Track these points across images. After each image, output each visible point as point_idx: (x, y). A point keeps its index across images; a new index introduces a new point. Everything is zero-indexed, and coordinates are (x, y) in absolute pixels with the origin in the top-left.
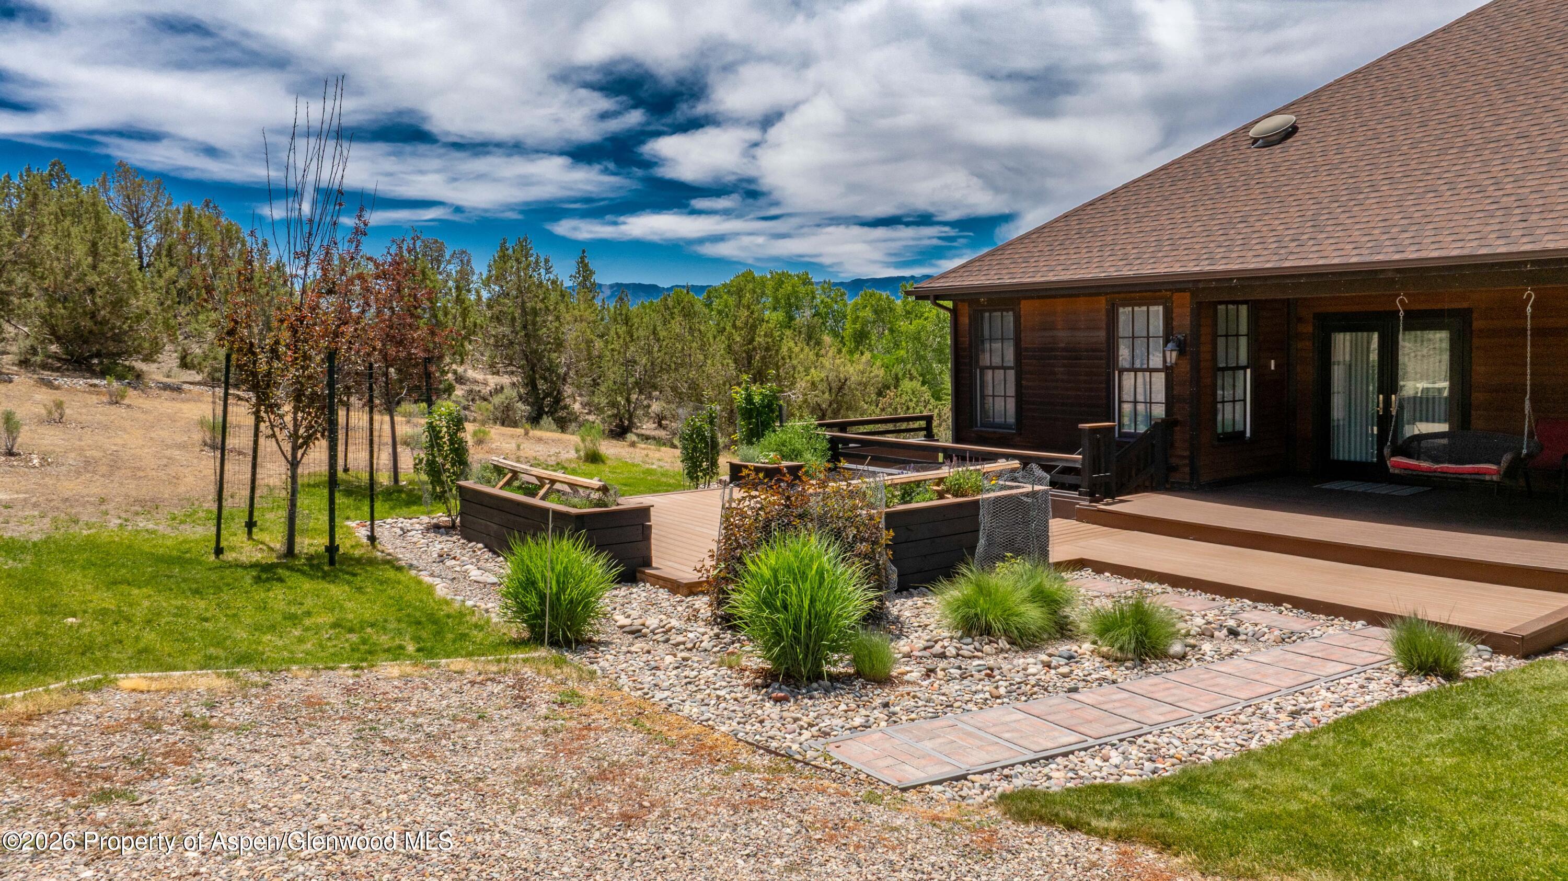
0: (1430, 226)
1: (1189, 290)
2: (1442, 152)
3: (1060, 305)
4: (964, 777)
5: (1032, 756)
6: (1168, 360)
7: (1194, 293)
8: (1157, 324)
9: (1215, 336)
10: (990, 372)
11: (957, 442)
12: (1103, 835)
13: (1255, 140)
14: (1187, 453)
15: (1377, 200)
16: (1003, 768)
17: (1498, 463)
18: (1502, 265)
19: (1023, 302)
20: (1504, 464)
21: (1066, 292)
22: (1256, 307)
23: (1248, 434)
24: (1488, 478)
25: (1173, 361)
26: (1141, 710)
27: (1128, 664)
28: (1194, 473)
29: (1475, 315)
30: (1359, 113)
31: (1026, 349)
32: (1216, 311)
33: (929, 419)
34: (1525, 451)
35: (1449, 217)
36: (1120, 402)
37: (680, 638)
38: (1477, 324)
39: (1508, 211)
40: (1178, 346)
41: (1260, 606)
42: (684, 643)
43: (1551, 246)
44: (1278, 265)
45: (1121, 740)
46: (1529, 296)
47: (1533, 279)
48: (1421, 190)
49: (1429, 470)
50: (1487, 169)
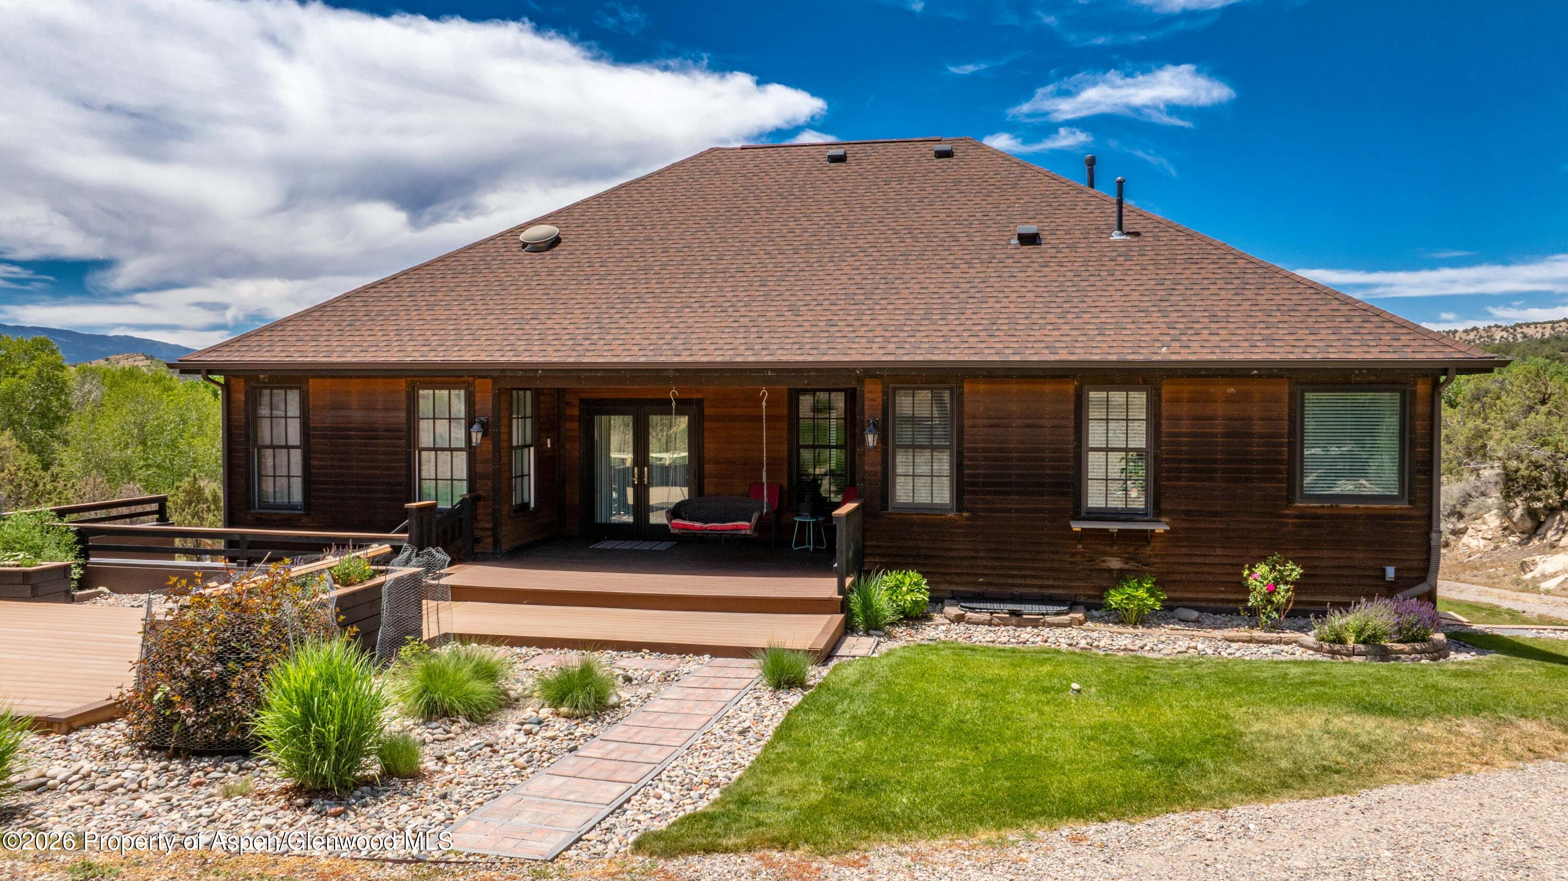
0: (695, 336)
1: (491, 377)
2: (686, 275)
3: (355, 385)
4: (579, 839)
5: (608, 810)
6: (474, 440)
7: (495, 380)
8: (459, 408)
9: (511, 419)
10: (269, 452)
11: (230, 527)
12: (735, 850)
13: (524, 245)
14: (489, 526)
15: (647, 310)
16: (599, 823)
17: (750, 521)
18: (751, 370)
19: (311, 381)
20: (754, 520)
21: (358, 374)
22: (538, 394)
23: (532, 505)
24: (743, 532)
25: (479, 441)
26: (639, 753)
27: (591, 719)
28: (496, 543)
29: (705, 404)
30: (610, 234)
31: (316, 429)
32: (511, 395)
33: (162, 501)
34: (765, 511)
35: (707, 329)
36: (420, 479)
37: (112, 781)
38: (708, 411)
39: (747, 329)
40: (482, 427)
41: (625, 654)
42: (122, 786)
43: (784, 358)
44: (578, 360)
45: (653, 780)
46: (764, 393)
47: (767, 381)
48: (679, 305)
49: (701, 529)
50: (722, 294)
